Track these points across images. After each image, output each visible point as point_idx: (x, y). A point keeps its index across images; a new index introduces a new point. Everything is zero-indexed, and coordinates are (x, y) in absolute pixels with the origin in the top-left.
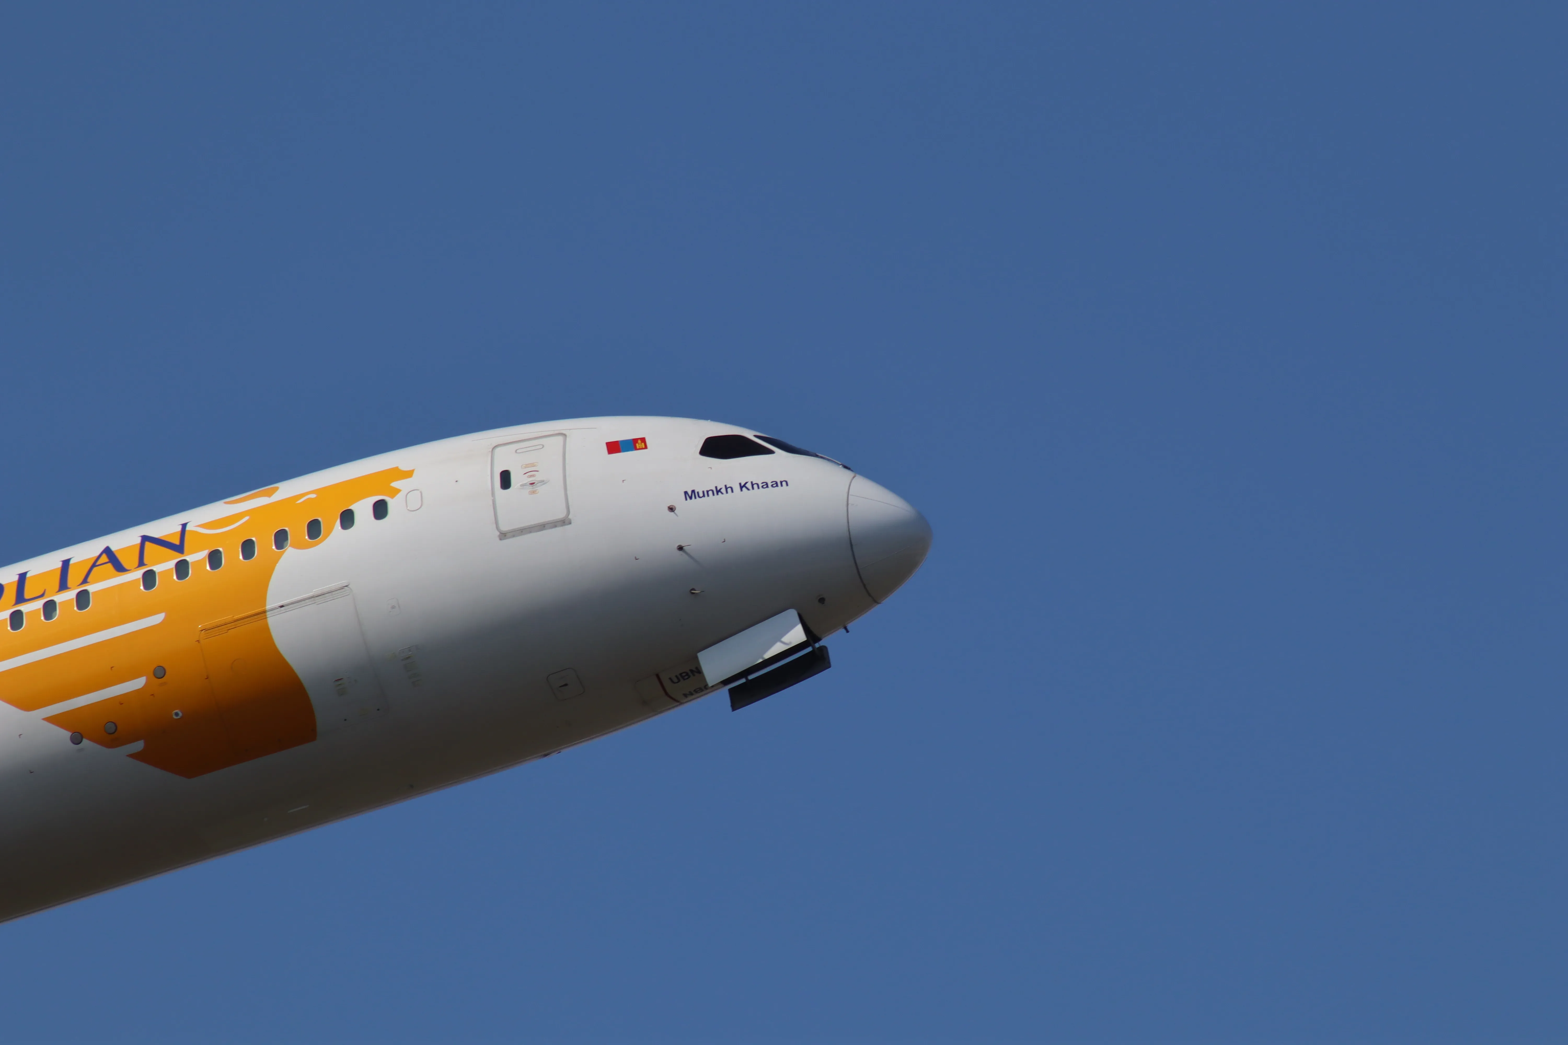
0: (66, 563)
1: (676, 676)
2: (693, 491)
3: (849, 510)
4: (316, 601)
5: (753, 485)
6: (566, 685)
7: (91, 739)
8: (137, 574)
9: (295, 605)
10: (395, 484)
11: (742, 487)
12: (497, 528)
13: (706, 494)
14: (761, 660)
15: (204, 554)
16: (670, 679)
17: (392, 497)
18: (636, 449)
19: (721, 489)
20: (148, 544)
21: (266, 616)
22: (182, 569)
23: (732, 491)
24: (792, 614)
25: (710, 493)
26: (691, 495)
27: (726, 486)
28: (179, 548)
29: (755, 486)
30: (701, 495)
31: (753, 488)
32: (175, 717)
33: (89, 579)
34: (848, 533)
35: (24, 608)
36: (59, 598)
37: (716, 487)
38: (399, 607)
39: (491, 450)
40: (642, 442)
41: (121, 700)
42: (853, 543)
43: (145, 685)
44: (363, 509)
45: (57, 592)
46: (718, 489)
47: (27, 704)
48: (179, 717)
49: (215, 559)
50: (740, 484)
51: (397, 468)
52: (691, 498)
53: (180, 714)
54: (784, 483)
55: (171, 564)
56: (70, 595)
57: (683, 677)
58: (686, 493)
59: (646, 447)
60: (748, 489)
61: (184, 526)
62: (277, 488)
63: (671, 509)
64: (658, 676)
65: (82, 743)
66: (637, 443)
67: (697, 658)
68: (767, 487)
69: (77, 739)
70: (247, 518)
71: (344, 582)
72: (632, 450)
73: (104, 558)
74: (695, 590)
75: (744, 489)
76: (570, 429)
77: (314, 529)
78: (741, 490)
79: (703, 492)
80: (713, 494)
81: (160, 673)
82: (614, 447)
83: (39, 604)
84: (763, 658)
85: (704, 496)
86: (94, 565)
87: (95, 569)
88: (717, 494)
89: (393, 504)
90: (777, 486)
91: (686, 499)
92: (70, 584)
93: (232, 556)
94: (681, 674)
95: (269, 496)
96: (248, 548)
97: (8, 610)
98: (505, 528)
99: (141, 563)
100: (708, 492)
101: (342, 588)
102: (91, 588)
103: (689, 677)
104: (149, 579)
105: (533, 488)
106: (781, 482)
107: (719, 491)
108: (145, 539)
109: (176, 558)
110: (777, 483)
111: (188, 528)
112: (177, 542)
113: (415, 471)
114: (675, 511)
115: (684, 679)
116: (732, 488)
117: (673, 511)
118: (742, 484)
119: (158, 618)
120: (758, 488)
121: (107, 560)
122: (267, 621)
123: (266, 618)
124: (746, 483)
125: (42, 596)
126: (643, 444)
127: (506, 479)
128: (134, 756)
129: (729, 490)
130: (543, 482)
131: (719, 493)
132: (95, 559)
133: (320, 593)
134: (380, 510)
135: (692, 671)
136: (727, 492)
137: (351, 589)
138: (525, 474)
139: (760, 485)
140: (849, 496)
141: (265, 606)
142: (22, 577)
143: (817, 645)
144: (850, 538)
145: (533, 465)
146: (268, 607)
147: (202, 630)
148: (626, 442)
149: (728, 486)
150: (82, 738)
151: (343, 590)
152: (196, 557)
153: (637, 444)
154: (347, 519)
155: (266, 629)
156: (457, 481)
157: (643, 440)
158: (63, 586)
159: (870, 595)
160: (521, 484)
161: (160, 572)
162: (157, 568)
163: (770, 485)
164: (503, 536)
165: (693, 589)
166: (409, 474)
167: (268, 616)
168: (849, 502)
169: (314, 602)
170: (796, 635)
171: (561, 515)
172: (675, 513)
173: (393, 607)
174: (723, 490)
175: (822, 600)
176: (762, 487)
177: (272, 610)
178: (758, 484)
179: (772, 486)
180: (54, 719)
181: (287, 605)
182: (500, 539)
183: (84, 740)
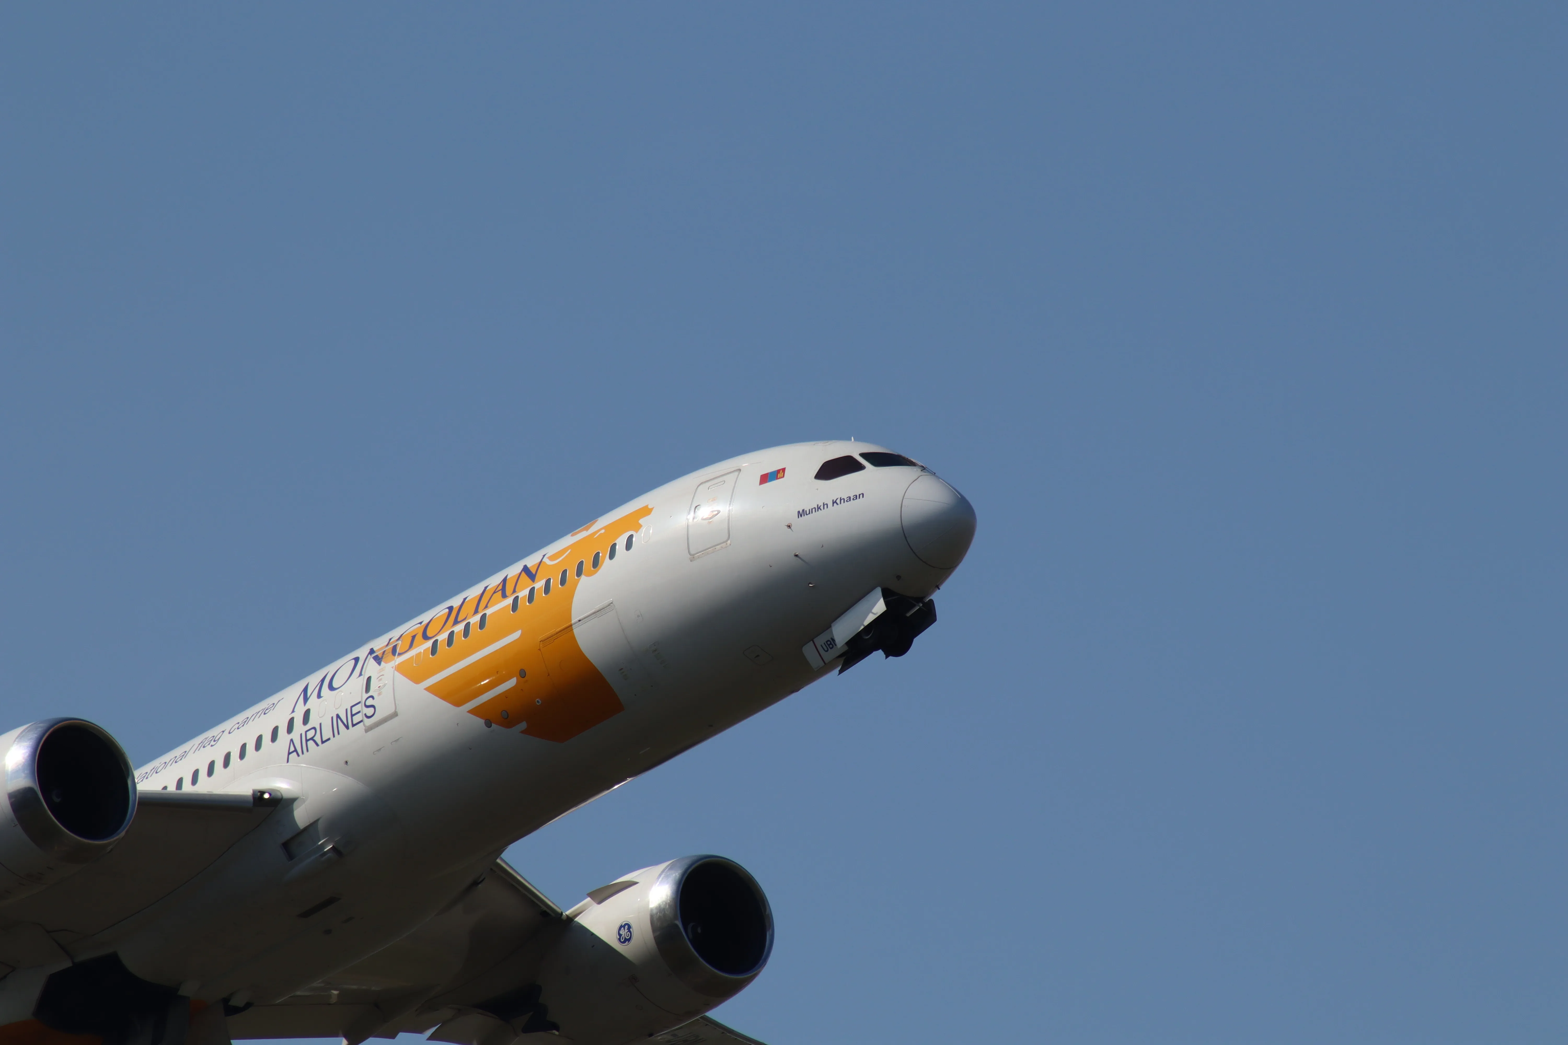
0: (483, 591)
1: (824, 643)
2: (803, 510)
3: (902, 511)
4: (596, 615)
5: (841, 500)
6: (758, 656)
7: (497, 723)
8: (511, 600)
9: (586, 619)
10: (639, 522)
11: (834, 502)
12: (689, 552)
13: (811, 511)
14: (862, 627)
15: (544, 582)
16: (821, 645)
17: (636, 533)
19: (821, 506)
20: (523, 574)
21: (572, 628)
22: (531, 595)
24: (878, 591)
25: (814, 510)
26: (801, 514)
27: (824, 503)
28: (534, 577)
29: (843, 501)
30: (808, 513)
31: (841, 503)
32: (538, 703)
33: (488, 605)
34: (902, 529)
35: (456, 629)
36: (473, 620)
37: (818, 505)
38: (642, 616)
39: (695, 488)
40: (783, 472)
41: (505, 695)
42: (906, 534)
43: (517, 683)
44: (621, 543)
45: (473, 615)
46: (819, 507)
47: (457, 702)
48: (540, 704)
49: (547, 586)
50: (833, 500)
51: (647, 506)
52: (801, 516)
53: (540, 702)
54: (862, 496)
55: (528, 591)
56: (478, 618)
58: (798, 512)
60: (838, 504)
61: (543, 558)
63: (789, 526)
64: (813, 642)
65: (492, 727)
67: (828, 630)
68: (850, 500)
69: (488, 724)
70: (569, 551)
71: (606, 602)
72: (774, 480)
73: (501, 586)
75: (835, 504)
77: (596, 561)
78: (833, 505)
79: (809, 510)
80: (816, 511)
81: (522, 674)
83: (463, 625)
84: (864, 625)
86: (495, 592)
87: (495, 595)
89: (636, 539)
90: (856, 499)
91: (799, 517)
92: (480, 609)
93: (555, 582)
94: (826, 641)
96: (564, 577)
97: (449, 630)
98: (693, 551)
99: (514, 591)
101: (609, 605)
102: (488, 612)
104: (515, 604)
105: (712, 518)
106: (859, 496)
107: (819, 508)
108: (522, 569)
109: (529, 587)
110: (856, 496)
111: (544, 560)
112: (535, 572)
113: (654, 509)
114: (792, 528)
116: (827, 504)
117: (790, 528)
119: (516, 635)
120: (845, 502)
121: (502, 588)
122: (573, 632)
123: (572, 630)
124: (837, 499)
125: (466, 618)
128: (522, 732)
129: (826, 506)
131: (819, 510)
132: (498, 586)
133: (598, 609)
134: (629, 543)
136: (824, 508)
137: (615, 605)
140: (904, 500)
141: (571, 621)
142: (463, 602)
144: (904, 531)
146: (573, 622)
147: (541, 642)
150: (491, 723)
151: (610, 606)
152: (540, 584)
154: (613, 552)
155: (573, 638)
157: (784, 469)
161: (521, 598)
162: (521, 595)
164: (692, 557)
165: (810, 584)
166: (650, 512)
168: (903, 505)
169: (595, 617)
170: (880, 607)
171: (724, 537)
173: (638, 616)
174: (822, 508)
175: (897, 578)
176: (847, 501)
177: (575, 623)
178: (844, 499)
179: (853, 499)
180: (473, 712)
181: (582, 619)
182: (691, 561)
183: (493, 724)
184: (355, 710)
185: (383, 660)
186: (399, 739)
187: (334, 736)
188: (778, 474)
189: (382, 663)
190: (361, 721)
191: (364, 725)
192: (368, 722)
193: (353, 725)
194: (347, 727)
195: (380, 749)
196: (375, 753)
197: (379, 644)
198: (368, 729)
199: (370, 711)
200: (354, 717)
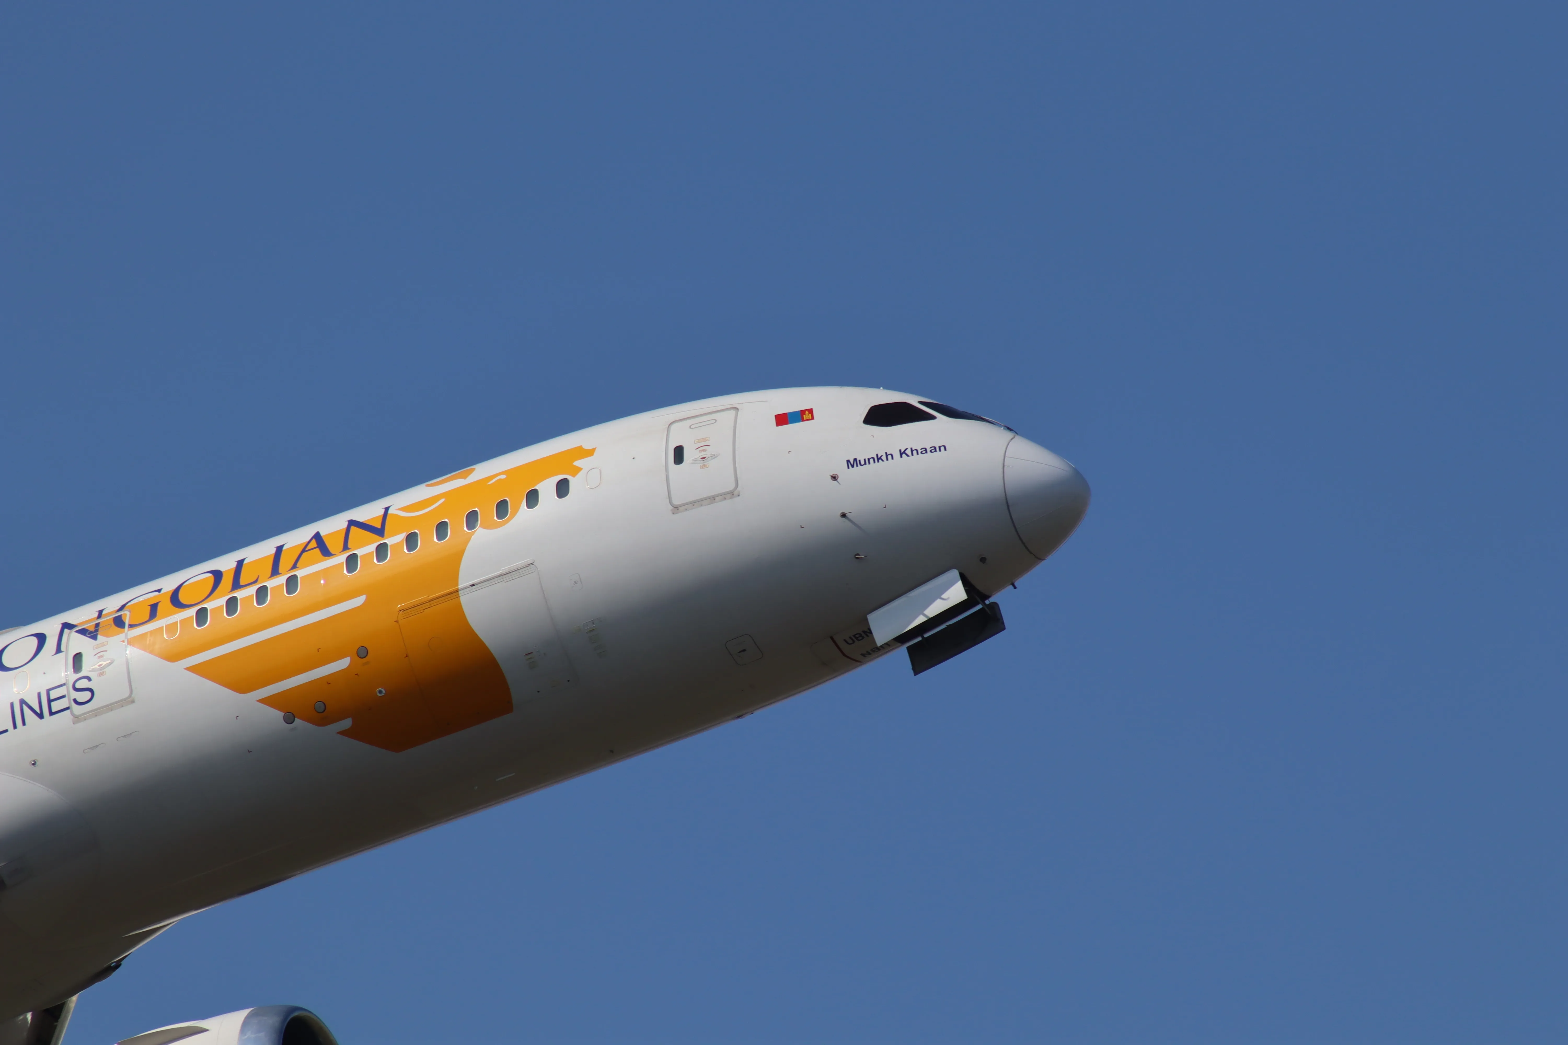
0: (279, 549)
1: (850, 638)
2: (855, 460)
3: (1005, 471)
4: (504, 579)
5: (912, 451)
6: (744, 650)
7: (304, 719)
8: (342, 558)
9: (485, 583)
10: (577, 463)
11: (902, 453)
12: (670, 502)
13: (867, 461)
15: (402, 537)
16: (845, 641)
17: (574, 476)
18: (803, 420)
19: (881, 456)
20: (353, 528)
21: (458, 594)
22: (381, 551)
23: (892, 458)
25: (872, 460)
26: (852, 463)
27: (886, 453)
28: (380, 532)
29: (915, 452)
30: (863, 463)
31: (912, 455)
32: (379, 695)
33: (298, 566)
34: (1004, 494)
35: (240, 594)
36: (270, 584)
37: (877, 455)
38: (581, 582)
39: (667, 426)
40: (809, 413)
41: (327, 681)
42: (1009, 504)
43: (350, 665)
44: (547, 488)
45: (270, 578)
46: (879, 456)
47: (241, 686)
48: (382, 695)
49: (411, 540)
50: (900, 451)
51: (581, 447)
52: (853, 466)
53: (384, 692)
54: (942, 448)
55: (372, 548)
56: (281, 580)
57: (857, 638)
58: (848, 461)
59: (813, 418)
60: (908, 456)
61: (387, 509)
62: (474, 469)
63: (834, 478)
64: (832, 638)
65: (294, 723)
66: (805, 414)
67: (867, 620)
68: (926, 452)
69: (289, 719)
70: (443, 500)
71: (529, 560)
72: (799, 422)
73: (314, 544)
74: (860, 556)
75: (904, 455)
76: (742, 403)
77: (502, 508)
78: (901, 457)
79: (865, 460)
80: (874, 462)
81: (362, 653)
82: (782, 420)
83: (252, 590)
85: (865, 464)
86: (304, 551)
87: (304, 554)
88: (878, 461)
89: (574, 483)
90: (936, 451)
91: (848, 468)
92: (281, 570)
93: (427, 537)
94: (854, 636)
95: (465, 478)
96: (442, 529)
97: (224, 596)
98: (676, 502)
99: (346, 547)
100: (869, 459)
101: (528, 566)
102: (300, 573)
103: (863, 638)
104: (352, 561)
105: (704, 463)
106: (940, 447)
107: (879, 459)
108: (352, 523)
109: (377, 542)
110: (935, 448)
111: (390, 512)
112: (379, 526)
113: (596, 449)
114: (838, 480)
115: (859, 640)
116: (892, 455)
117: (836, 480)
118: (902, 451)
119: (360, 601)
120: (918, 454)
121: (316, 545)
122: (459, 599)
123: (459, 597)
124: (906, 449)
125: (255, 582)
126: (810, 415)
127: (679, 454)
128: (343, 733)
129: (890, 457)
130: (714, 456)
131: (880, 461)
132: (305, 544)
133: (507, 571)
134: (562, 488)
135: (864, 632)
136: (887, 459)
137: (536, 567)
138: (697, 449)
139: (920, 451)
140: (1006, 458)
141: (457, 585)
142: (240, 563)
143: (987, 602)
144: (1006, 499)
145: (705, 440)
146: (460, 586)
147: (400, 611)
148: (794, 414)
149: (888, 453)
150: (294, 717)
151: (528, 568)
152: (395, 540)
153: (804, 416)
154: (532, 498)
155: (459, 607)
156: (634, 458)
157: (811, 411)
158: (275, 572)
159: (1031, 553)
160: (692, 459)
161: (362, 555)
162: (360, 552)
163: (928, 450)
164: (676, 509)
165: (858, 555)
166: (590, 453)
167: (460, 595)
168: (1005, 464)
169: (502, 580)
171: (731, 487)
172: (838, 482)
173: (576, 583)
174: (884, 458)
175: (983, 560)
176: (921, 453)
177: (463, 589)
178: (917, 450)
179: (931, 451)
180: (266, 701)
181: (478, 584)
182: (673, 513)
183: (296, 719)
184: (54, 694)
185: (99, 633)
186: (131, 734)
187: (15, 727)
188: (803, 415)
189: (99, 637)
190: (68, 708)
191: (72, 713)
192: (77, 709)
193: (51, 713)
194: (41, 716)
195: (96, 746)
196: (86, 751)
197: (82, 615)
198: (77, 719)
199: (84, 696)
200: (53, 704)
